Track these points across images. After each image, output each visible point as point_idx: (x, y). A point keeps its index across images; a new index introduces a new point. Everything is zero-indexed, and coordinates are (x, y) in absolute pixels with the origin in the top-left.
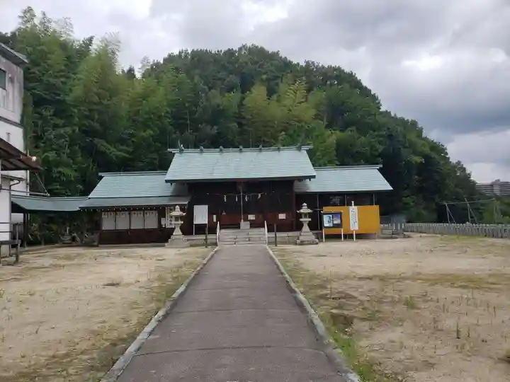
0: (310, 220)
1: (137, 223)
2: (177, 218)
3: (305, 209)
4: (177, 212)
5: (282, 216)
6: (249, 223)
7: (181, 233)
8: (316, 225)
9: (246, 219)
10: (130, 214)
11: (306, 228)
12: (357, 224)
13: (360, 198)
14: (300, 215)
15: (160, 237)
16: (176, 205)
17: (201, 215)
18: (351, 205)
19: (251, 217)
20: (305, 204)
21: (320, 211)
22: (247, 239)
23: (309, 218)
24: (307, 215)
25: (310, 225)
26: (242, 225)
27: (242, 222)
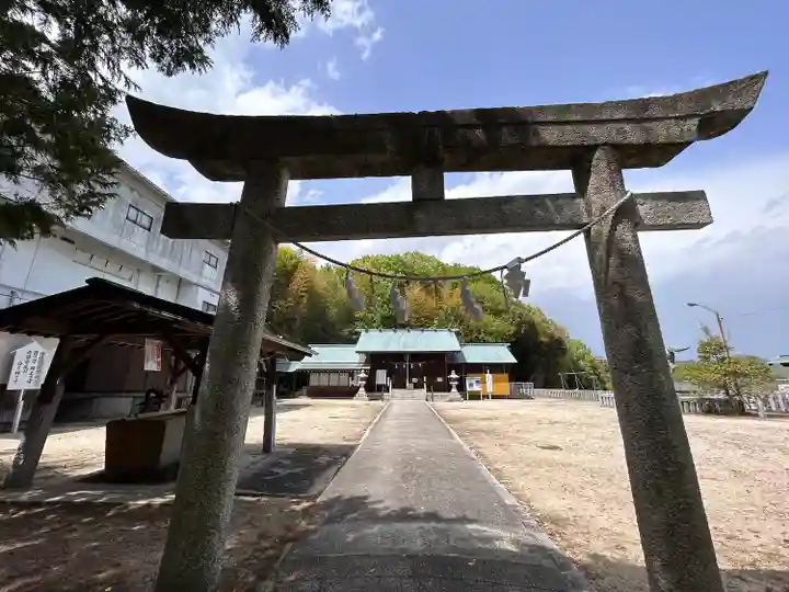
0: (457, 383)
1: (334, 381)
2: (362, 379)
3: (453, 375)
4: (363, 375)
5: (440, 380)
6: (413, 384)
7: (364, 390)
8: (461, 388)
9: (410, 382)
10: (329, 375)
11: (454, 390)
12: (491, 388)
13: (495, 368)
15: (350, 393)
16: (362, 369)
17: (381, 377)
18: (487, 373)
19: (414, 380)
20: (453, 371)
21: (464, 376)
22: (411, 397)
24: (454, 380)
25: (458, 387)
26: (407, 385)
27: (407, 383)
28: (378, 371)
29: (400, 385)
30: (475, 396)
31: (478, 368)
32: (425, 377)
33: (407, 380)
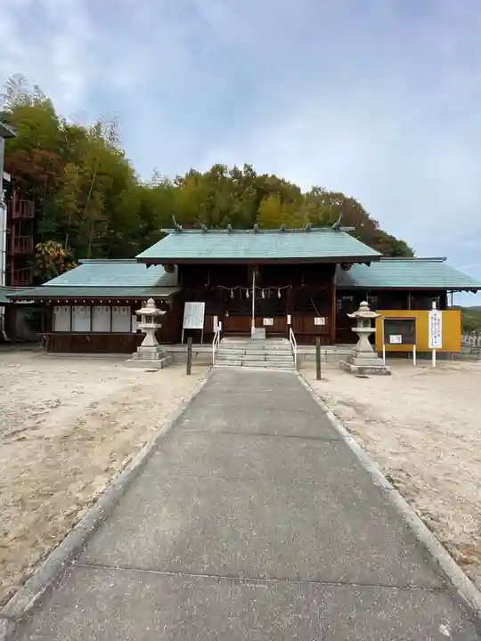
1: (102, 323)
2: (149, 318)
3: (365, 312)
4: (150, 309)
5: (320, 321)
6: (264, 330)
9: (259, 325)
10: (91, 310)
11: (364, 343)
12: (439, 339)
14: (355, 322)
16: (149, 297)
17: (194, 316)
18: (431, 309)
19: (268, 322)
20: (364, 303)
22: (262, 358)
23: (372, 327)
24: (368, 322)
26: (253, 332)
27: (253, 328)
29: (237, 330)
32: (289, 317)
33: (253, 321)
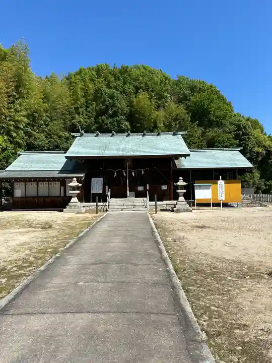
0: (185, 191)
1: (43, 190)
2: (74, 188)
3: (181, 183)
4: (74, 183)
5: (164, 187)
6: (135, 193)
7: (77, 201)
8: (189, 196)
10: (37, 184)
11: (181, 198)
12: (223, 195)
13: (229, 174)
14: (177, 187)
15: (60, 204)
16: (74, 177)
17: (97, 185)
18: (219, 179)
19: (140, 188)
20: (181, 178)
21: (193, 184)
22: (132, 207)
23: (184, 189)
24: (182, 187)
25: (185, 195)
26: (128, 194)
27: (128, 192)
28: (93, 179)
29: (120, 194)
30: (204, 204)
31: (209, 175)
32: (148, 185)
33: (128, 188)
